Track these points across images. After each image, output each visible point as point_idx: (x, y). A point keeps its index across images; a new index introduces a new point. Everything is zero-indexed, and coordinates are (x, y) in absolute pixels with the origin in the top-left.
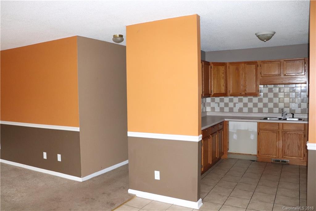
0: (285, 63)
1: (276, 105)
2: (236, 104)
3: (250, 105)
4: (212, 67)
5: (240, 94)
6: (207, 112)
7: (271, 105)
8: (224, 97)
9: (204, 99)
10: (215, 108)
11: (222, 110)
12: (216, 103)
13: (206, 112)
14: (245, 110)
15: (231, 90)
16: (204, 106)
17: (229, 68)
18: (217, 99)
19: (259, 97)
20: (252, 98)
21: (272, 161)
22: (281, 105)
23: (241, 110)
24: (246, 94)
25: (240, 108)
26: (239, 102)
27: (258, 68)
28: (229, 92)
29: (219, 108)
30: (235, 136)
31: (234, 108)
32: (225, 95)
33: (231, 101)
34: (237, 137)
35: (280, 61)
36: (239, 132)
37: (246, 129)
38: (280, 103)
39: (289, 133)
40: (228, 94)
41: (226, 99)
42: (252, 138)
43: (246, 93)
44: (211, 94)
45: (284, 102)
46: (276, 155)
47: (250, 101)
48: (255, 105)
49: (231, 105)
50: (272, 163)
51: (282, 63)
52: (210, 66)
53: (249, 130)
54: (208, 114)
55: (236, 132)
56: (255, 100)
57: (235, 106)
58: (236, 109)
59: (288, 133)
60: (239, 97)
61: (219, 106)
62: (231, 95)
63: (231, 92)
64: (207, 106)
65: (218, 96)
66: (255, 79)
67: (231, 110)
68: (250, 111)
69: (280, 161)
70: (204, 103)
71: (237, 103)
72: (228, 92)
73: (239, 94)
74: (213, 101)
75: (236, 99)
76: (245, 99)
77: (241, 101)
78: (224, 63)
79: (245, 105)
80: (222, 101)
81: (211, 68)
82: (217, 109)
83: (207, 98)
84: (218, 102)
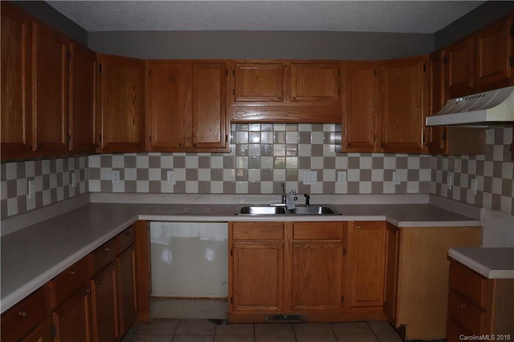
0: (293, 68)
1: (267, 175)
2: (169, 173)
3: (204, 175)
4: (102, 67)
5: (180, 145)
6: (91, 195)
7: (255, 175)
8: (135, 154)
9: (82, 159)
10: (113, 182)
11: (131, 187)
12: (115, 169)
13: (88, 193)
14: (192, 187)
15: (155, 134)
16: (82, 177)
17: (150, 75)
18: (118, 160)
19: (225, 155)
20: (208, 158)
21: (266, 319)
22: (279, 175)
23: (180, 188)
24: (194, 145)
25: (177, 182)
26: (175, 167)
27: (228, 78)
28: (150, 140)
29: (123, 182)
30: (166, 256)
31: (163, 183)
32: (140, 147)
33: (155, 163)
34: (171, 256)
35: (282, 64)
36: (175, 244)
37: (195, 235)
38: (275, 170)
39: (308, 248)
40: (148, 145)
41: (142, 161)
42: (210, 259)
43: (195, 142)
44: (98, 146)
45: (285, 168)
46: (276, 305)
47: (204, 163)
48: (217, 175)
49: (155, 174)
50: (265, 323)
51: (286, 68)
52: (95, 63)
53: (202, 239)
54: (93, 200)
55: (168, 244)
56: (217, 161)
57: (164, 177)
58: (168, 186)
59: (306, 247)
60: (175, 154)
61: (122, 177)
62: (155, 150)
63: (155, 139)
64: (90, 179)
65: (121, 153)
66: (219, 107)
67: (155, 188)
68: (204, 189)
69: (286, 317)
70: (82, 171)
71: (171, 170)
72: (148, 138)
73: (178, 144)
74: (106, 163)
75: (167, 160)
76: (192, 161)
77: (179, 163)
78: (138, 60)
79: (192, 175)
80: (131, 163)
81: (100, 71)
82: (119, 186)
83: (90, 157)
84: (120, 167)
